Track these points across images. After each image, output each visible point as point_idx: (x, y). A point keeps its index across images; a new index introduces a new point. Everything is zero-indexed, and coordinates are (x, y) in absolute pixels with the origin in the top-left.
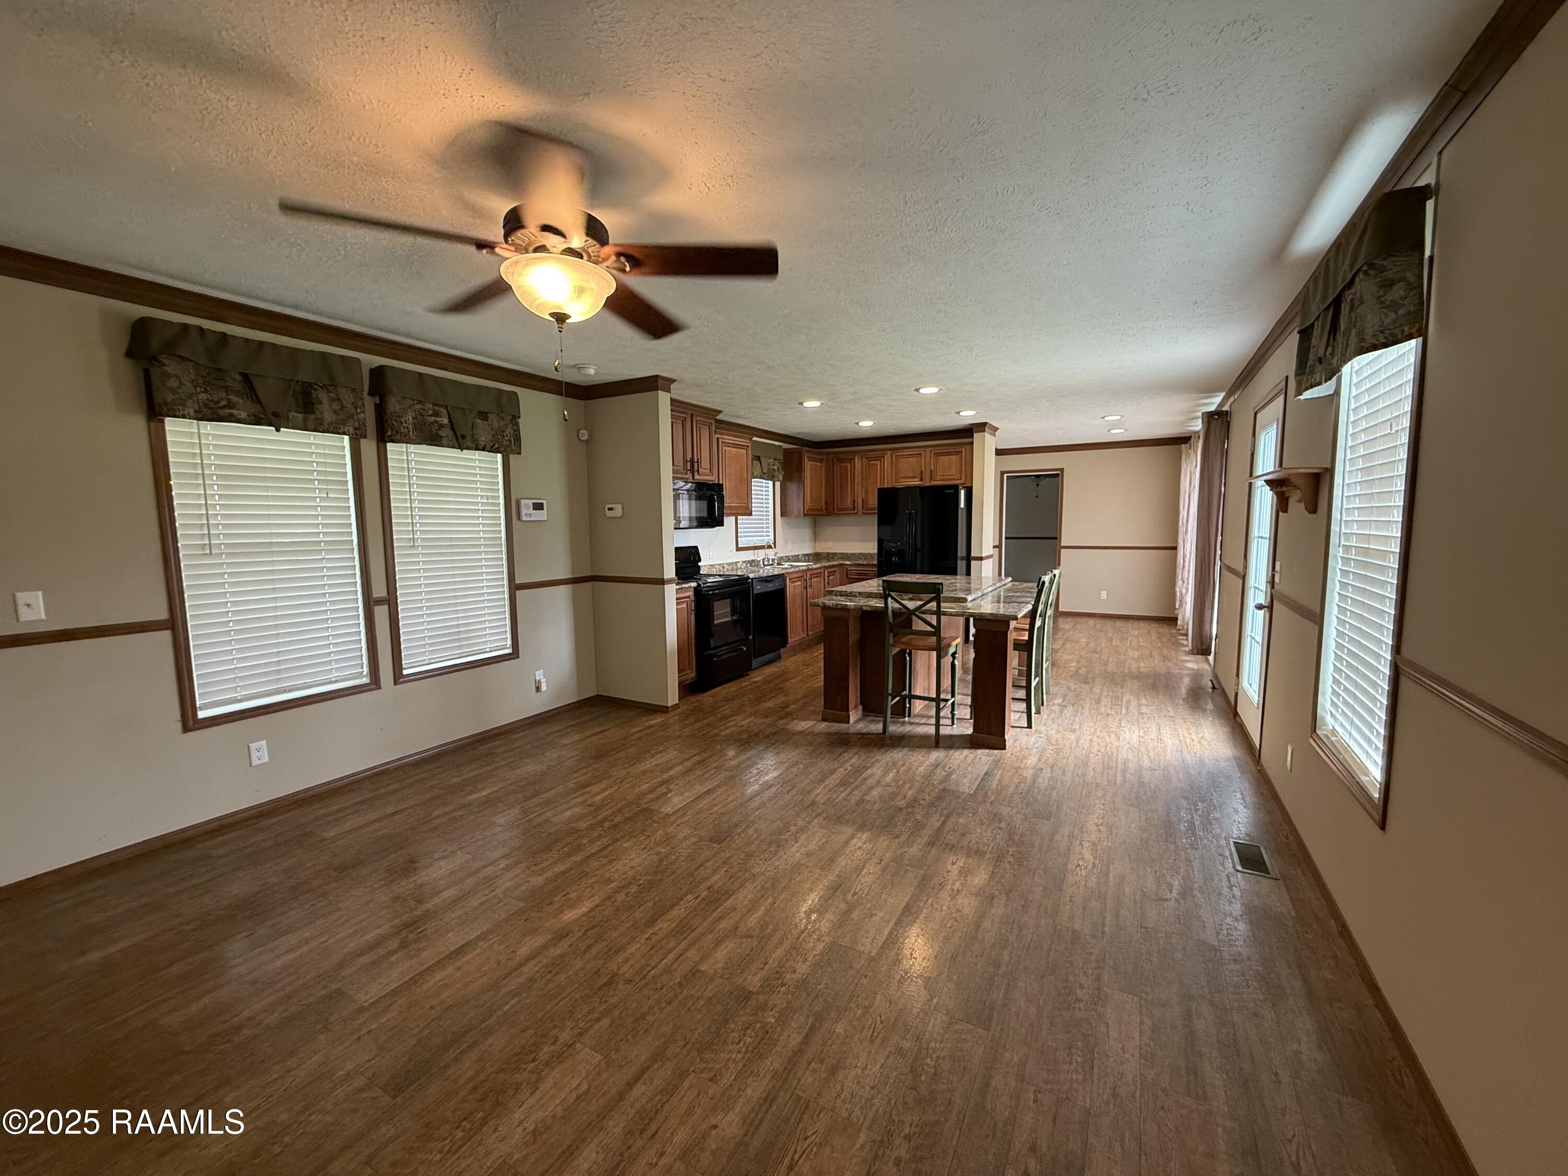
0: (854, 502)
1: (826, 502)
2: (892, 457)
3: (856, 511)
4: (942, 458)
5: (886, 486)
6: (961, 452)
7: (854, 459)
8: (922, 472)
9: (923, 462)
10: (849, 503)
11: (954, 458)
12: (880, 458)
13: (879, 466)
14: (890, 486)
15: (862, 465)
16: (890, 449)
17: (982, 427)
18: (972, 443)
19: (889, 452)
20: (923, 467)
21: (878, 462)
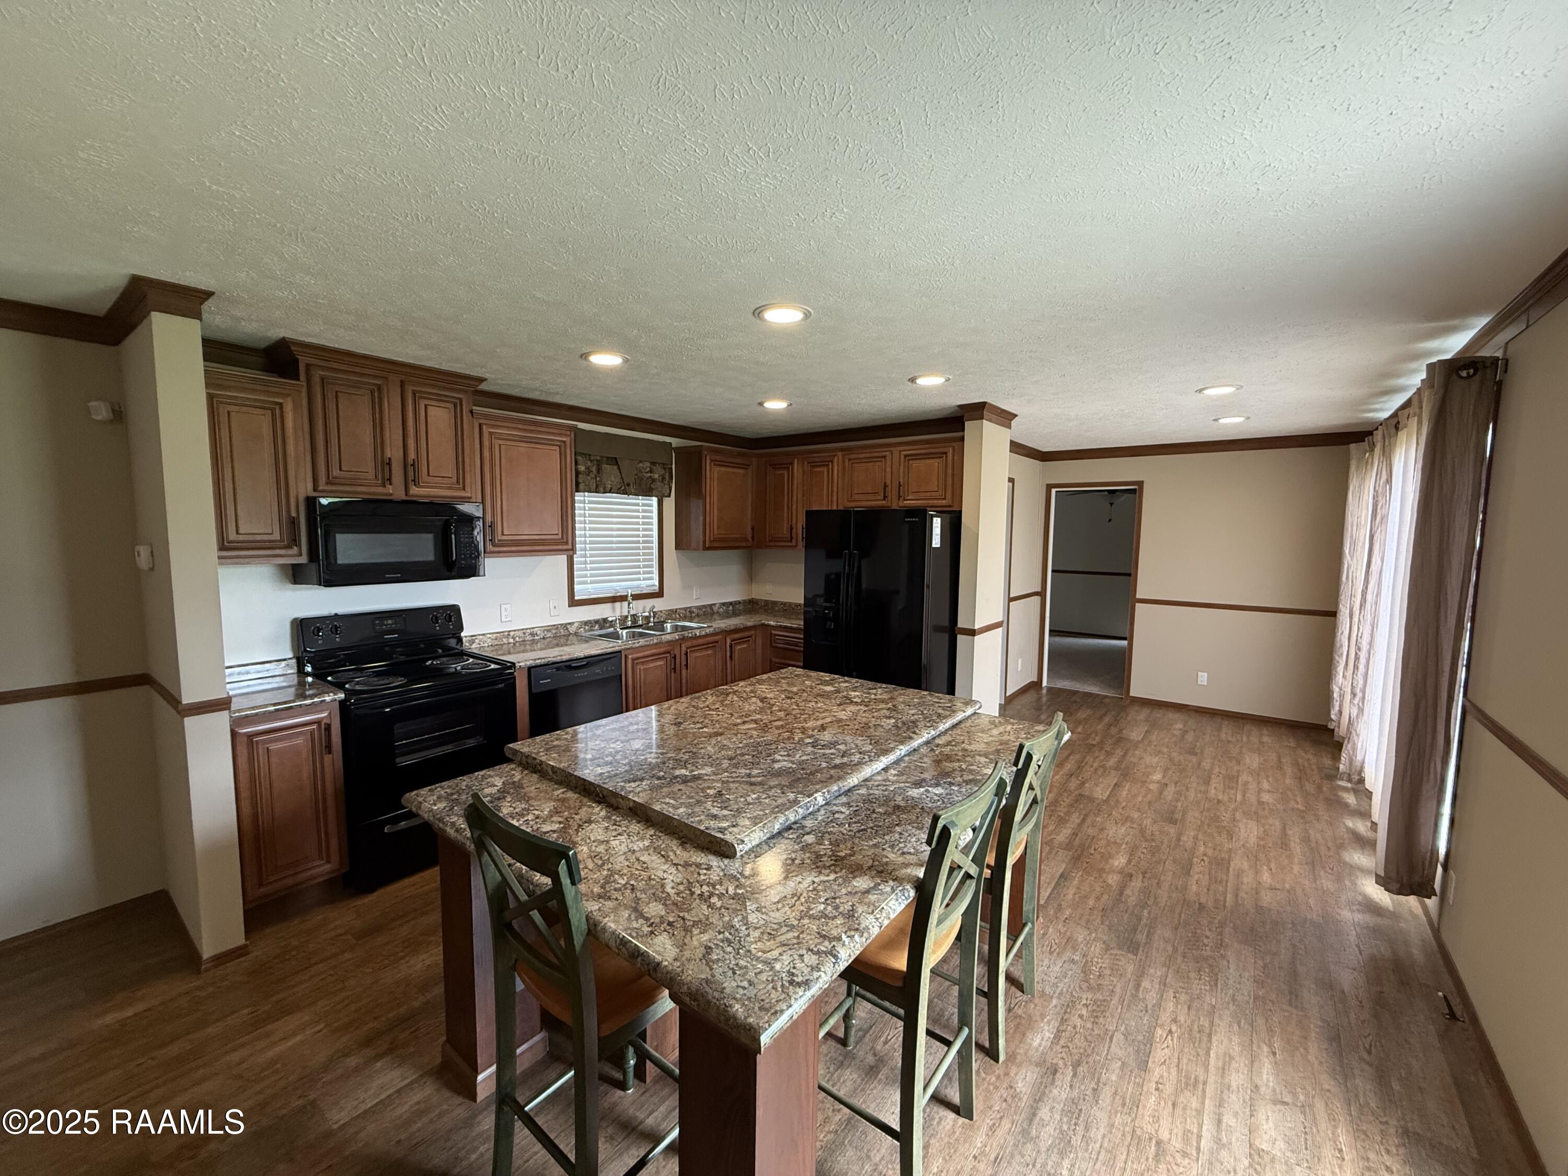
0: (792, 528)
1: (753, 529)
2: (844, 461)
3: (794, 543)
4: (915, 464)
5: (835, 508)
6: (946, 453)
7: (792, 464)
8: (885, 486)
9: (889, 470)
10: (785, 532)
11: (935, 463)
12: (826, 463)
13: (826, 473)
14: (841, 508)
15: (804, 472)
16: (842, 450)
17: (978, 410)
18: (962, 439)
19: (840, 454)
20: (889, 476)
21: (825, 469)
